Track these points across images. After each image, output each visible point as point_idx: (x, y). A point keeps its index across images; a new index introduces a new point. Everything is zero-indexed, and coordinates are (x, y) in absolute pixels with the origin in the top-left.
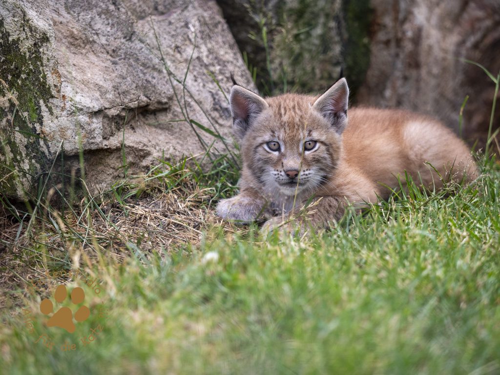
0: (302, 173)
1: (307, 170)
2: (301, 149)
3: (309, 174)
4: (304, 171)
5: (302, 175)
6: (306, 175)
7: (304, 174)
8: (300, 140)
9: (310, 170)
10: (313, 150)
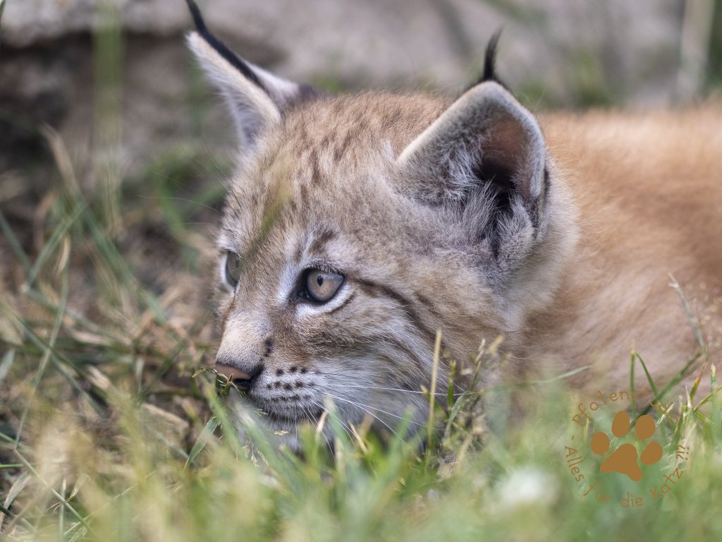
0: (269, 378)
1: (293, 370)
2: (282, 294)
3: (299, 385)
4: (280, 372)
5: (269, 387)
6: (288, 387)
7: (278, 384)
8: (280, 263)
9: (304, 371)
10: (328, 307)
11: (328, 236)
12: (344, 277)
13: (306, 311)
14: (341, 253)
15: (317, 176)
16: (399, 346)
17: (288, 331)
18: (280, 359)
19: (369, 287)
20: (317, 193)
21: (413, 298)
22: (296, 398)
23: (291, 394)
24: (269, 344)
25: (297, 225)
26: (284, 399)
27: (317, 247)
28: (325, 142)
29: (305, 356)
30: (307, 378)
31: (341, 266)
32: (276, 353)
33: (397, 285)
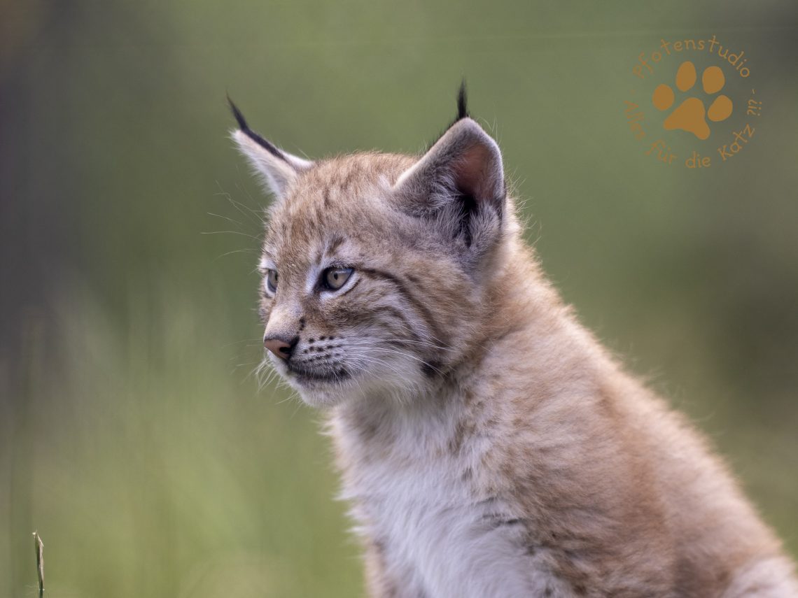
11: (338, 242)
12: (352, 269)
13: (327, 297)
14: (349, 252)
15: (327, 202)
16: (396, 314)
17: (316, 311)
18: (311, 331)
19: (372, 273)
20: (329, 213)
21: (404, 278)
22: (328, 356)
23: (323, 354)
24: (302, 321)
25: (317, 238)
26: (319, 358)
27: (332, 251)
28: (333, 182)
29: (331, 328)
30: (335, 342)
31: (350, 261)
32: (308, 327)
33: (392, 270)
